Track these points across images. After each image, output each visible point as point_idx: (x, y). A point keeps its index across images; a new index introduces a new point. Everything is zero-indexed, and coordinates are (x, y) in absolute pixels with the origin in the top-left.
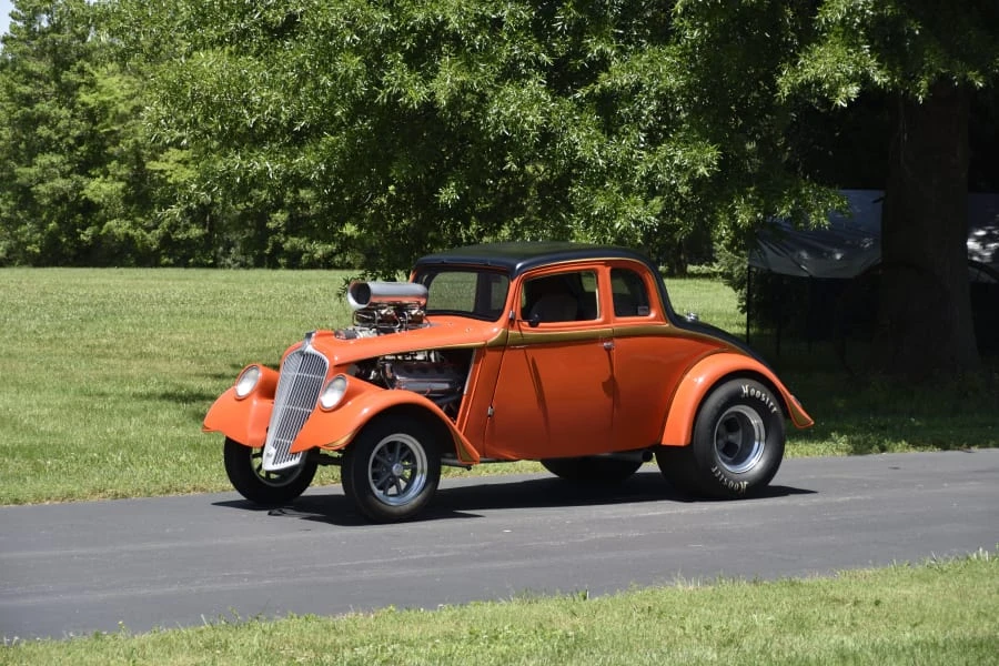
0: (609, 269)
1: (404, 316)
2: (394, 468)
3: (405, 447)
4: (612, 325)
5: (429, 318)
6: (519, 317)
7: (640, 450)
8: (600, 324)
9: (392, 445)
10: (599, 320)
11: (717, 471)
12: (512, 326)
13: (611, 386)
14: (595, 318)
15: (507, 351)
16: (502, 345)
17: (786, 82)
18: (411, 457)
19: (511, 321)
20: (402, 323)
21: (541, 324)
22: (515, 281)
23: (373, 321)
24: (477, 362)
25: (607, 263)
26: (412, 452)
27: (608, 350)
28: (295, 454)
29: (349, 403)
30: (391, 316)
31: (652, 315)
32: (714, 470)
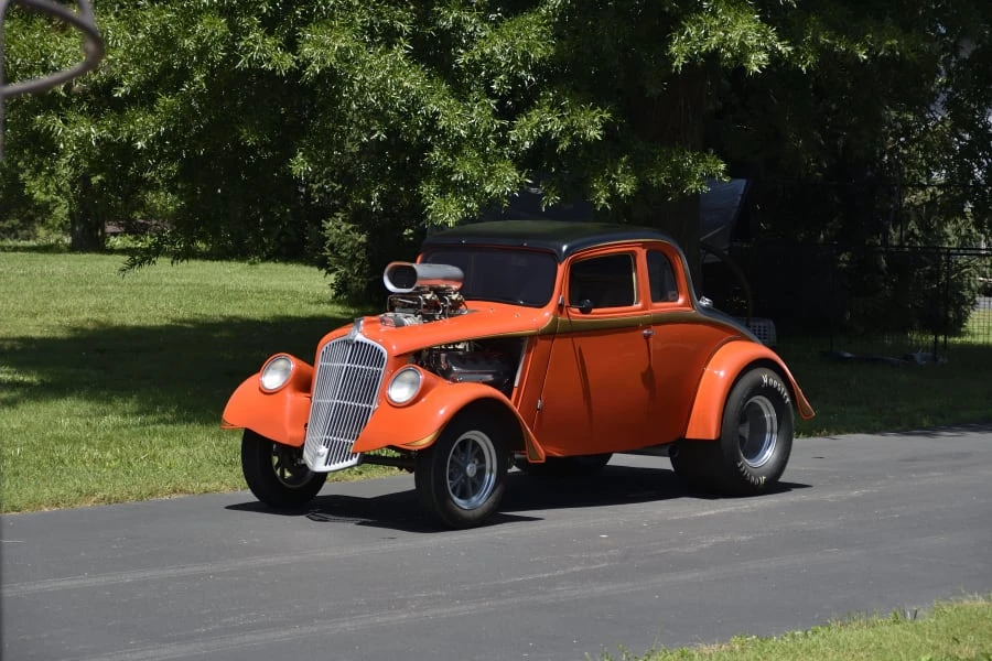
0: (644, 251)
1: (445, 301)
2: (468, 468)
3: (475, 444)
4: (650, 311)
5: (467, 302)
6: (567, 304)
7: (666, 444)
8: (637, 309)
9: (465, 442)
10: (635, 306)
11: (741, 466)
12: (561, 312)
13: (648, 377)
14: (631, 304)
15: (556, 340)
16: (550, 333)
17: (678, 51)
18: (480, 456)
19: (560, 307)
20: (444, 309)
21: (594, 311)
22: (564, 264)
23: (418, 306)
24: (529, 352)
25: (644, 245)
26: (482, 450)
27: (647, 337)
28: (355, 454)
29: (423, 400)
30: (435, 302)
31: (681, 301)
32: (739, 465)
